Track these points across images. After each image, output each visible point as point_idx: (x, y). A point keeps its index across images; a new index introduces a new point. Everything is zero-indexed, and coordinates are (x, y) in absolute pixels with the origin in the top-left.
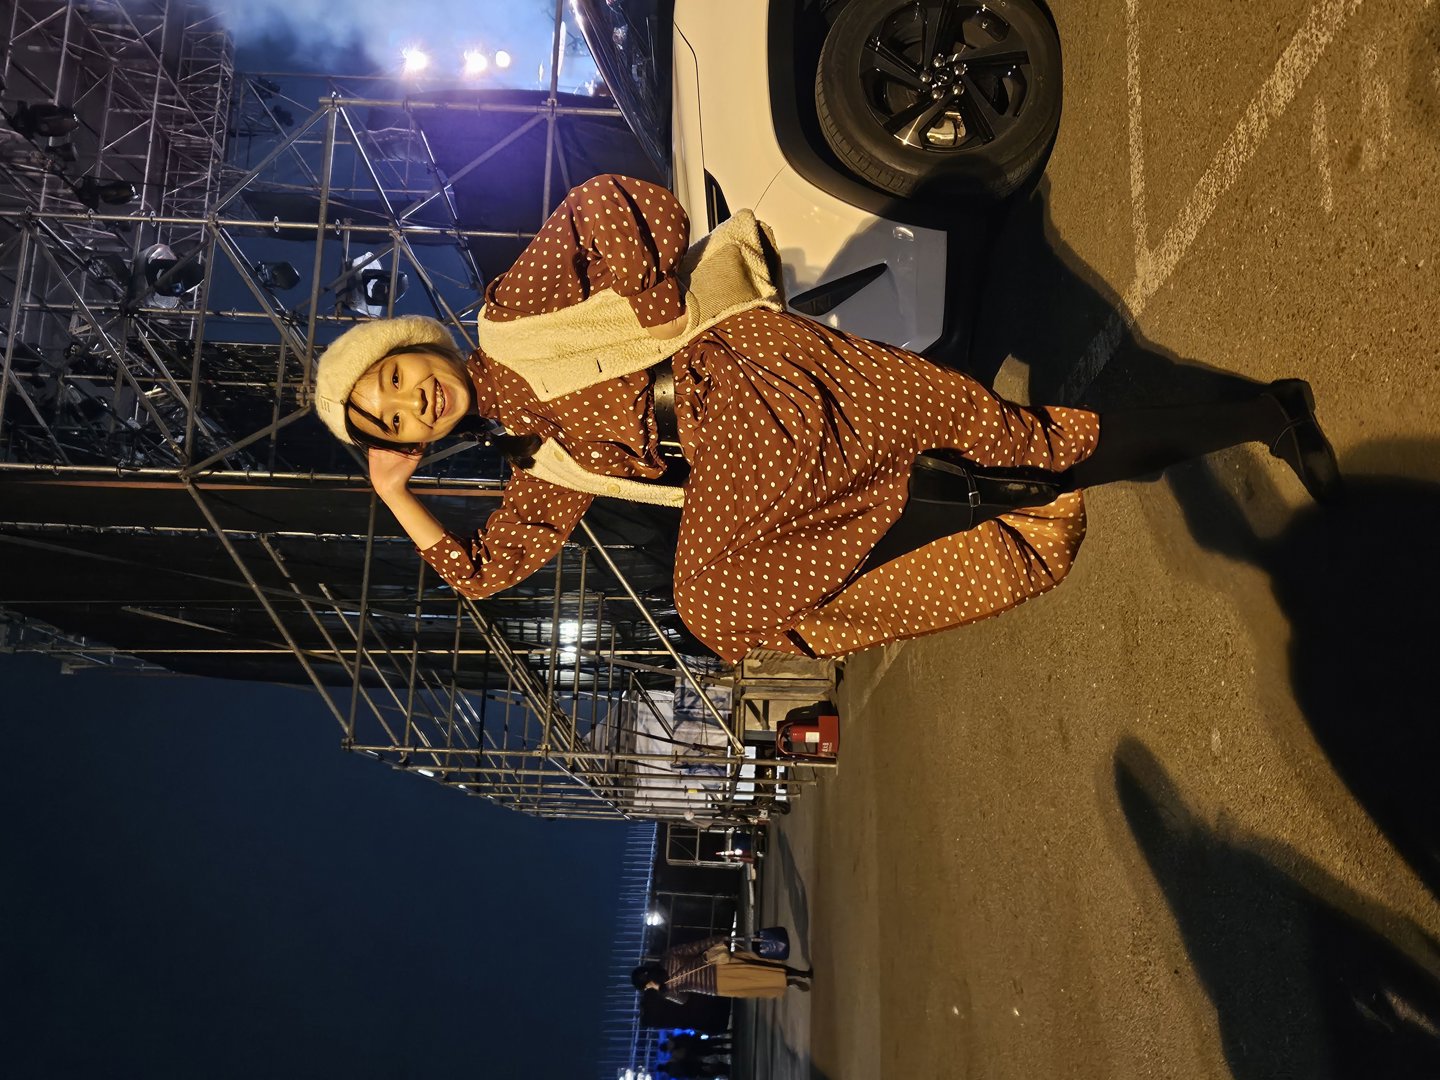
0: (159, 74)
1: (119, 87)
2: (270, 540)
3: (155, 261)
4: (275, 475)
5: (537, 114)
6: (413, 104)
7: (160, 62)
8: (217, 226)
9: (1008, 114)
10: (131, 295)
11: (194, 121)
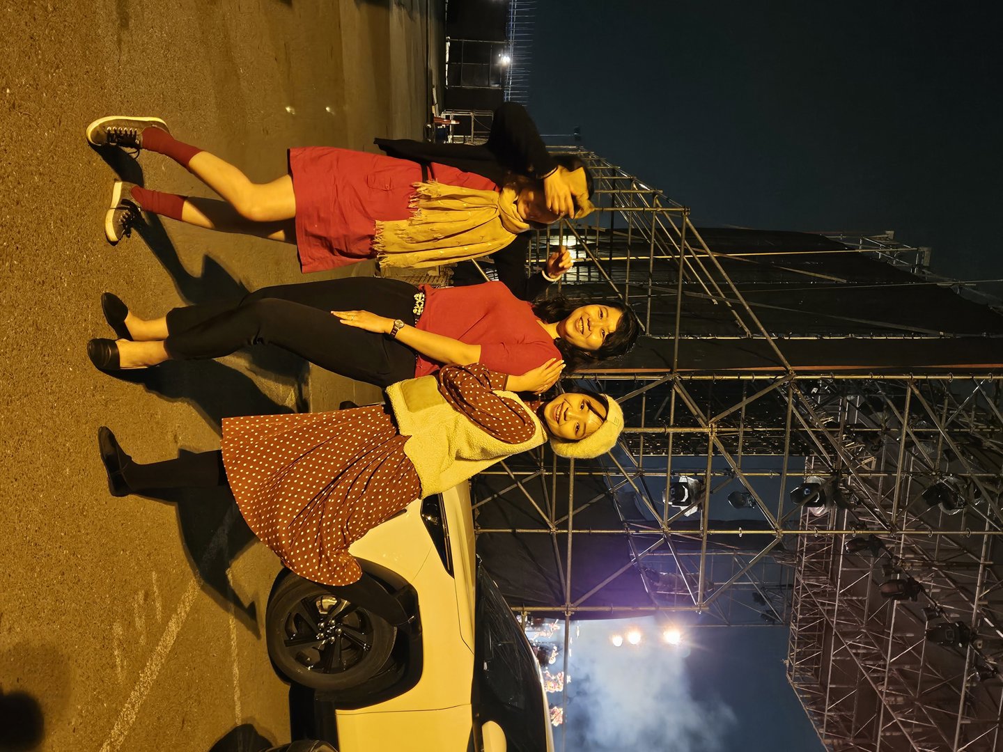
0: (835, 623)
1: (860, 613)
2: (745, 333)
3: (820, 506)
4: (737, 377)
5: (578, 606)
6: (653, 609)
7: (834, 630)
8: (776, 530)
9: (294, 614)
10: (835, 484)
11: (814, 593)
